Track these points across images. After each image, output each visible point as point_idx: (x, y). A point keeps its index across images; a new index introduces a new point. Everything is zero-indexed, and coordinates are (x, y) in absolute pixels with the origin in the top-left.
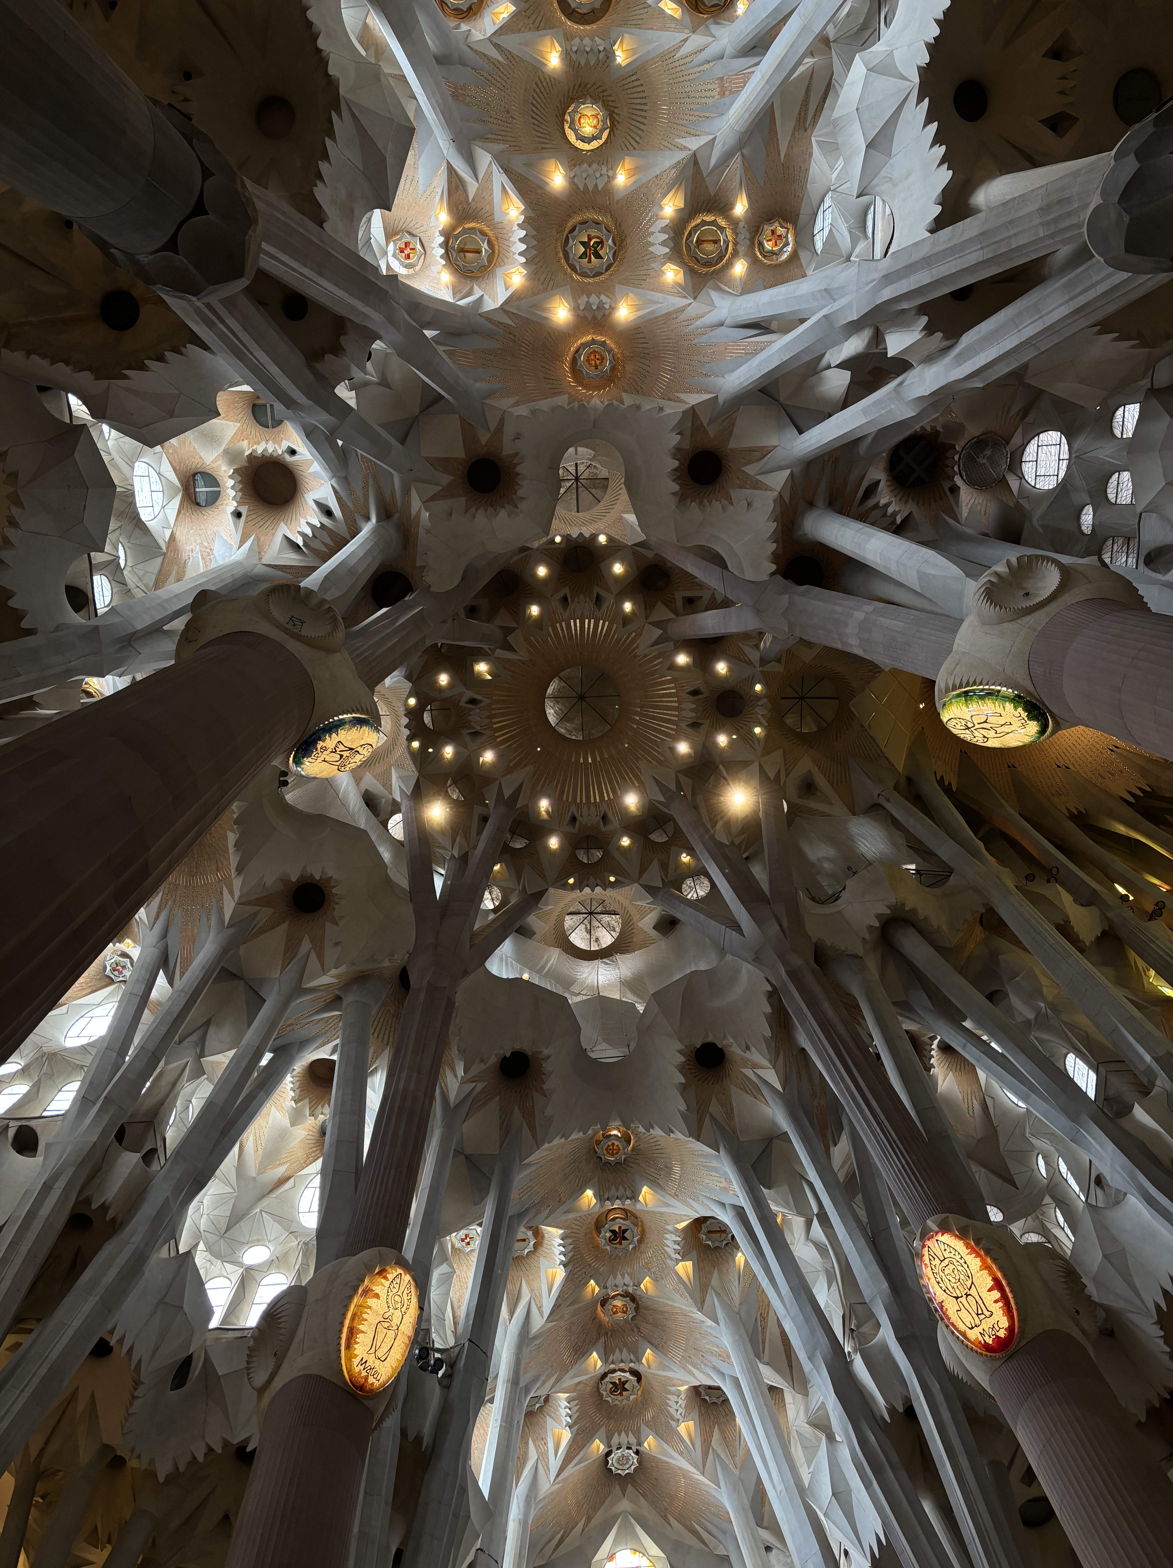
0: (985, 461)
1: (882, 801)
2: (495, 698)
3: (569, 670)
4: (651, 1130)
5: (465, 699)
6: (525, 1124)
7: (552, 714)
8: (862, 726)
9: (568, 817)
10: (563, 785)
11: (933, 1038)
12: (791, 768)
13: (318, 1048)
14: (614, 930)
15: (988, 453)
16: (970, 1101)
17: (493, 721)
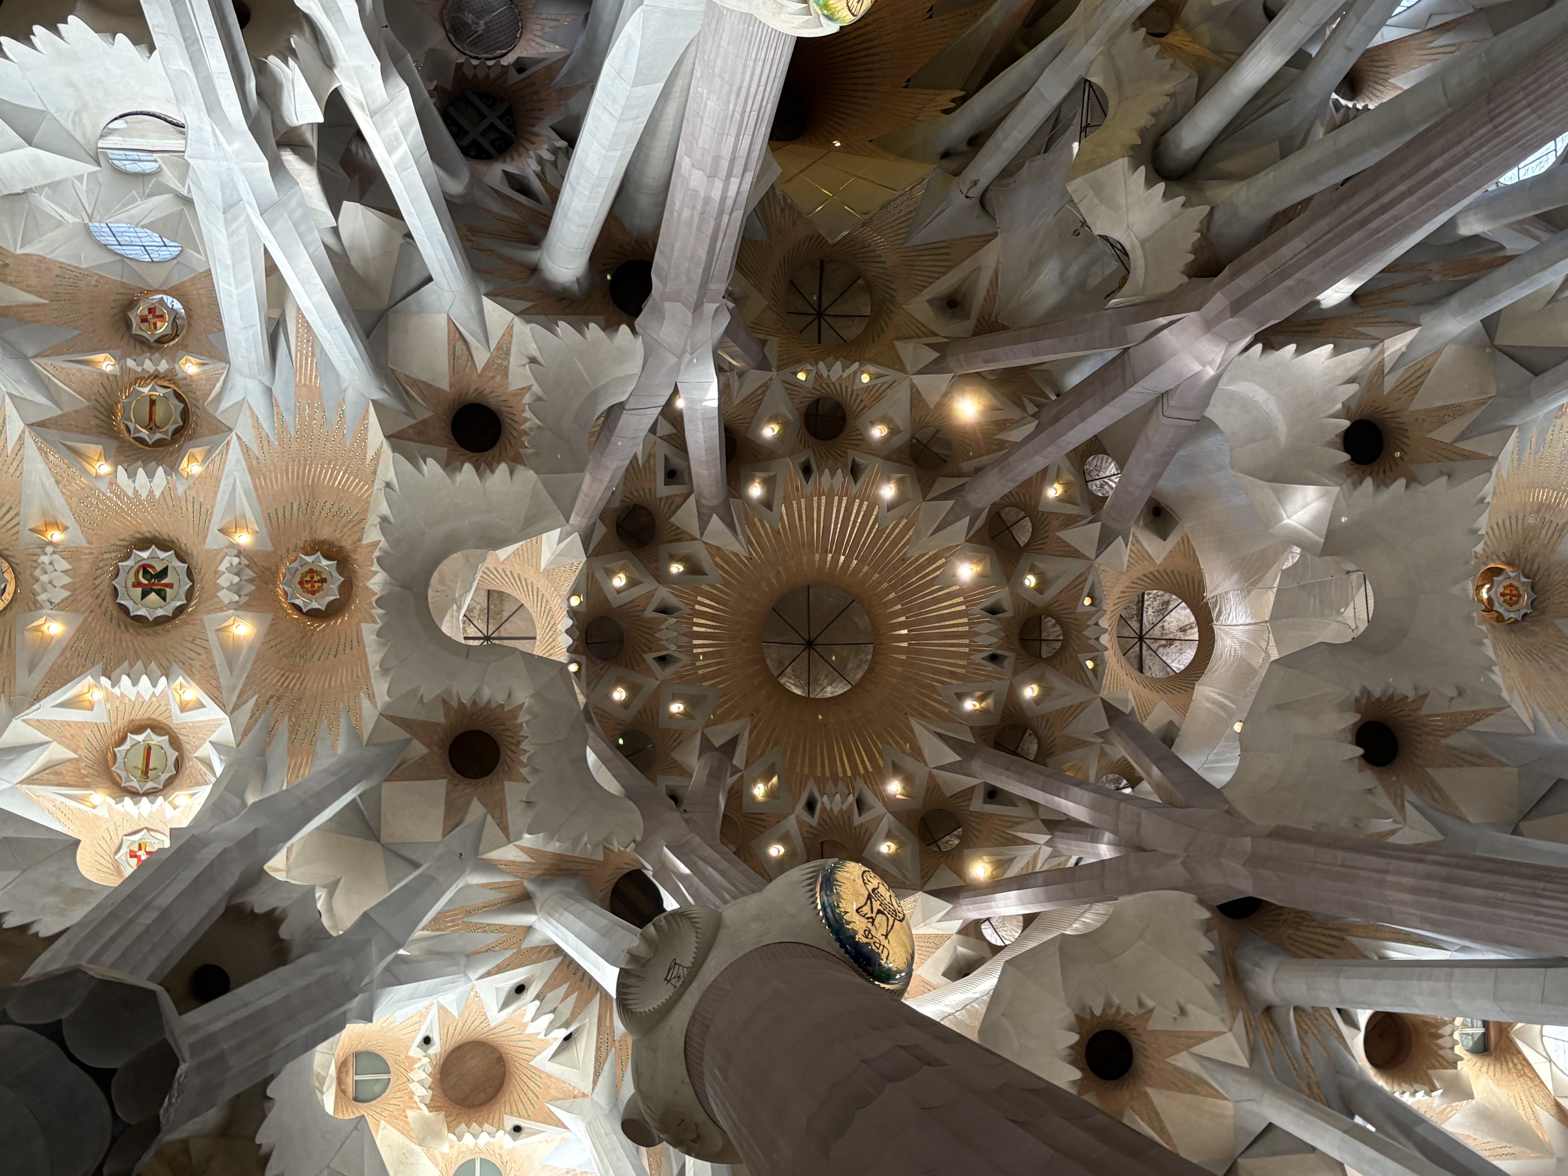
0: (482, 22)
1: (976, 192)
2: (806, 771)
3: (768, 661)
4: (1480, 533)
5: (806, 817)
6: (1472, 728)
7: (832, 690)
8: (864, 224)
9: (990, 666)
10: (942, 672)
11: (1336, 104)
12: (923, 329)
13: (1347, 1047)
14: (1167, 603)
15: (469, 18)
16: (1435, 51)
17: (841, 775)
